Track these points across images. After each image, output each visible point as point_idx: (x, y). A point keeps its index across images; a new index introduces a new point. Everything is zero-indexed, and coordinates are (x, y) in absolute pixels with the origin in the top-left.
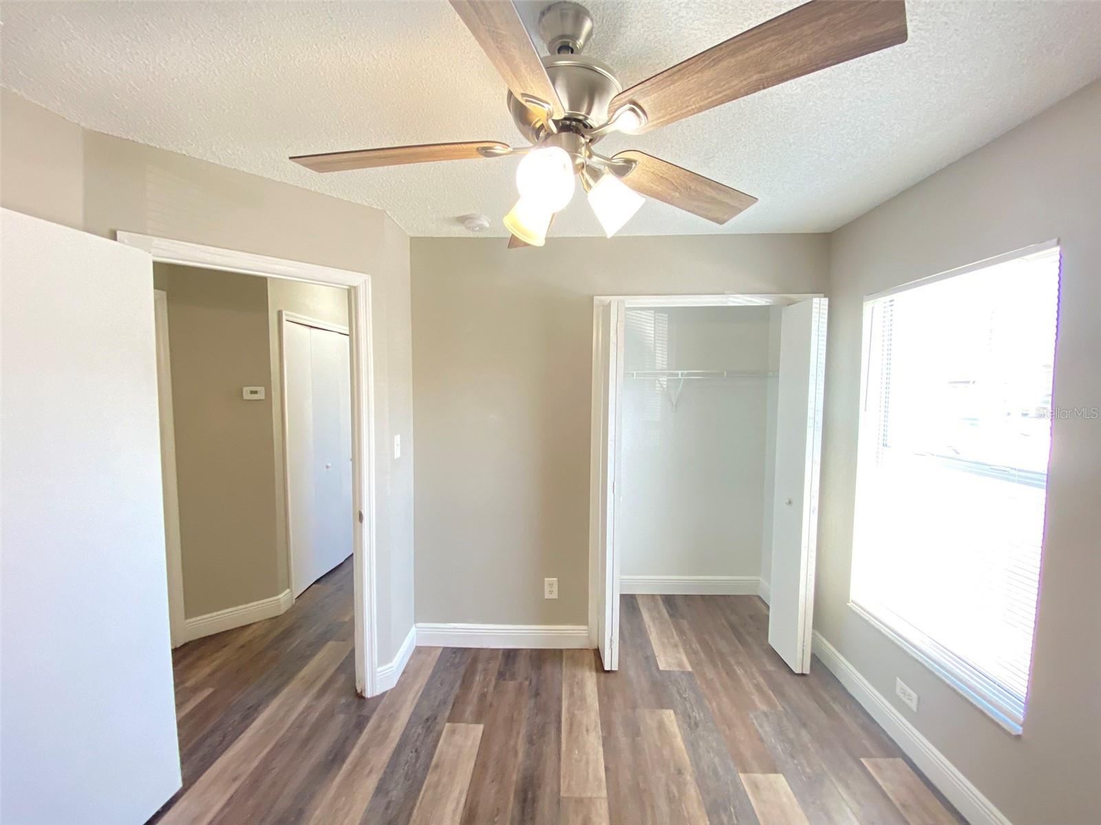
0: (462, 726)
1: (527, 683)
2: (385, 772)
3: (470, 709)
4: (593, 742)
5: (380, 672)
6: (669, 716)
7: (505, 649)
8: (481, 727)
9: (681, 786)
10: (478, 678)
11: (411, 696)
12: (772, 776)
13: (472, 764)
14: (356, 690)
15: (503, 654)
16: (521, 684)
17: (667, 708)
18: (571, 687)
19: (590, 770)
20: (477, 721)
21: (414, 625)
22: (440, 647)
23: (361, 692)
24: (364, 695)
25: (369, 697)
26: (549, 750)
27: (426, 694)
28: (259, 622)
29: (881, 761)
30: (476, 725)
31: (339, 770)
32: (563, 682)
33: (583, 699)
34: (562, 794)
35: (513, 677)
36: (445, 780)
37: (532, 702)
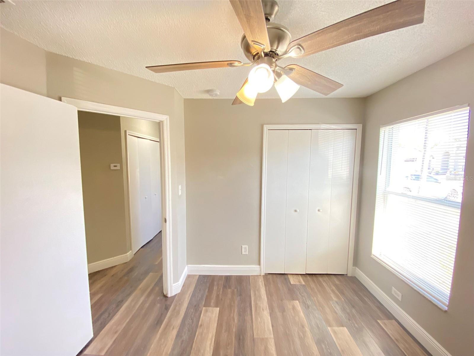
0: (210, 309)
1: (236, 290)
2: (179, 329)
3: (213, 302)
4: (266, 315)
5: (174, 286)
6: (297, 303)
7: (225, 276)
8: (218, 309)
9: (304, 333)
10: (215, 288)
11: (187, 296)
12: (341, 328)
13: (216, 325)
14: (164, 294)
15: (225, 278)
16: (233, 290)
17: (295, 300)
18: (255, 292)
19: (266, 327)
20: (216, 306)
21: (186, 266)
22: (197, 275)
23: (166, 295)
24: (167, 296)
25: (169, 296)
26: (248, 318)
27: (193, 295)
28: (119, 265)
29: (386, 321)
30: (216, 308)
31: (160, 327)
32: (251, 289)
33: (260, 296)
34: (255, 337)
35: (230, 287)
36: (205, 331)
37: (239, 297)
